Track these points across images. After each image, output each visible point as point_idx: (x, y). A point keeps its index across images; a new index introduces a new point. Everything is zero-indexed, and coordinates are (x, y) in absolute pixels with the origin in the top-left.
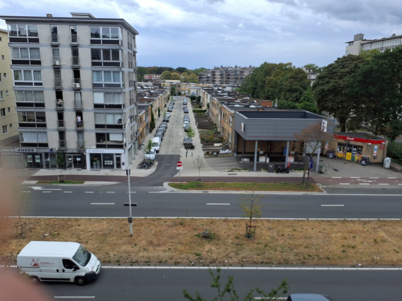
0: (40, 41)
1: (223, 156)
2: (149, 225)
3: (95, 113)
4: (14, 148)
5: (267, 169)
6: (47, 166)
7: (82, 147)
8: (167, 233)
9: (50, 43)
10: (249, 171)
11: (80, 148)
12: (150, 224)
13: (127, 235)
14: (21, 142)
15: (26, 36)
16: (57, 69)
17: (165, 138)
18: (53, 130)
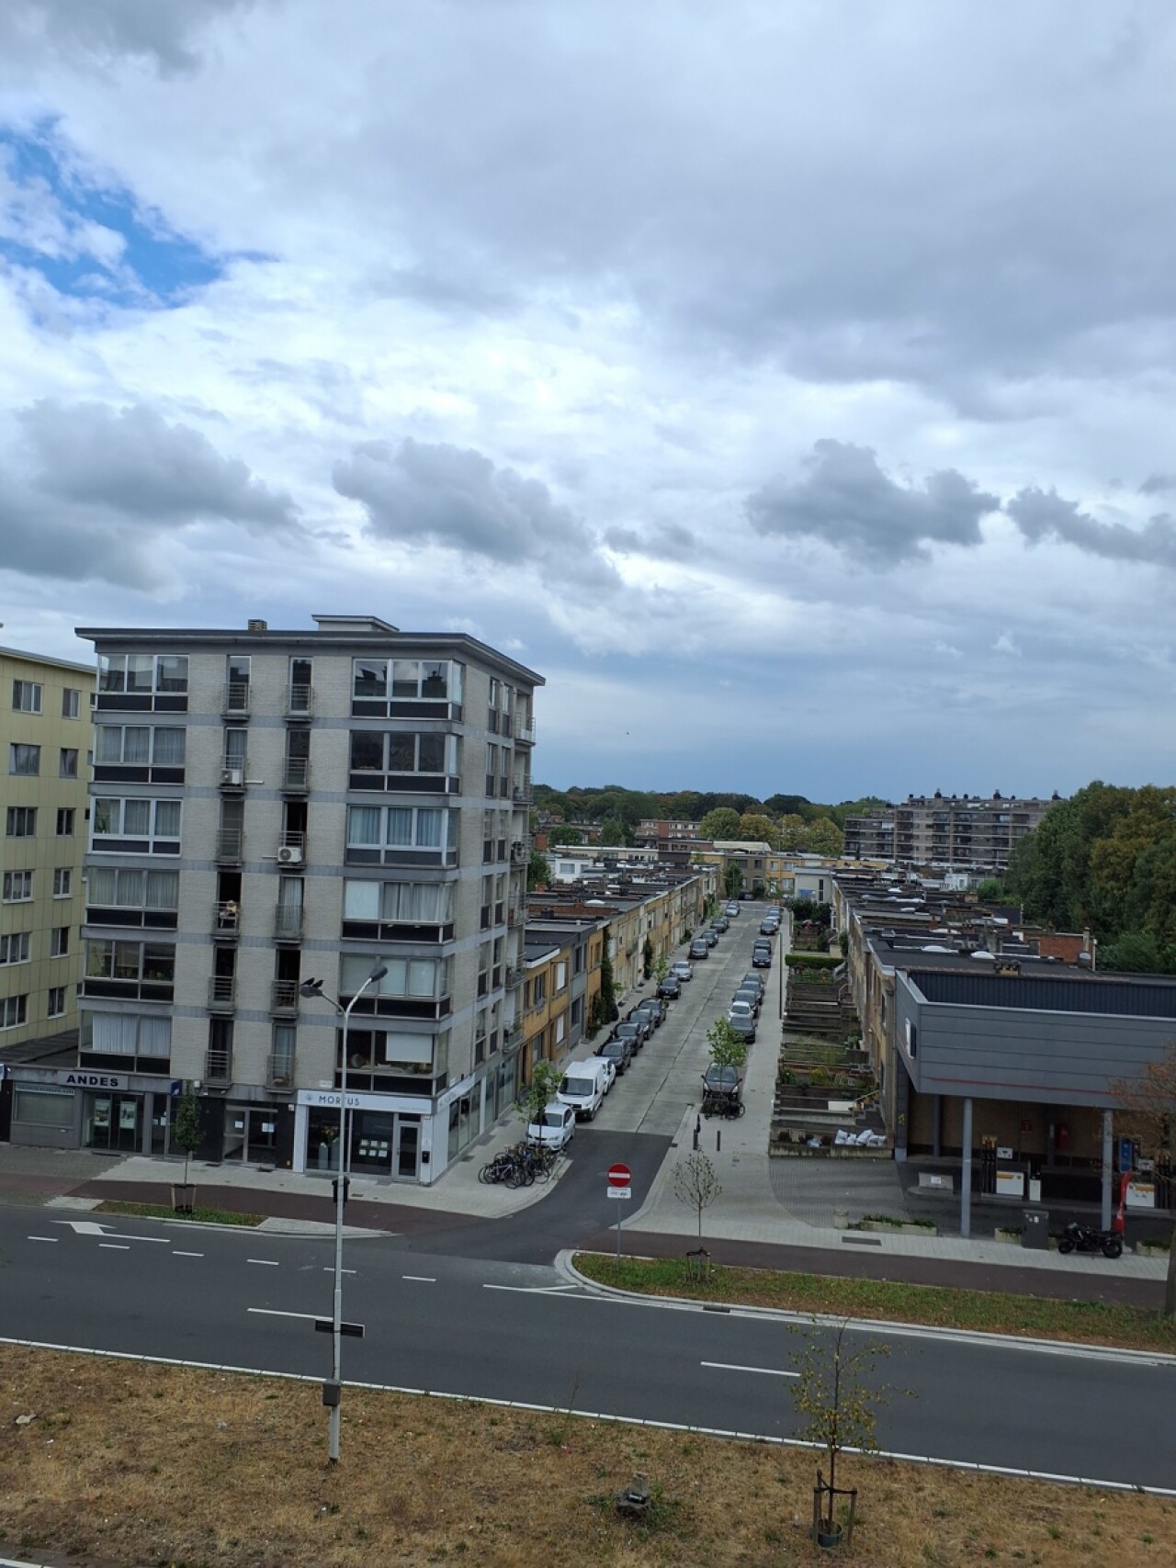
0: (191, 703)
1: (847, 1158)
2: (422, 1428)
3: (343, 955)
4: (56, 1071)
5: (1018, 1232)
6: (157, 1148)
7: (283, 1082)
8: (477, 1473)
9: (221, 711)
10: (939, 1234)
11: (277, 1084)
12: (429, 1422)
13: (317, 1460)
14: (82, 1049)
15: (149, 689)
16: (233, 799)
17: (638, 1063)
18: (193, 1012)
